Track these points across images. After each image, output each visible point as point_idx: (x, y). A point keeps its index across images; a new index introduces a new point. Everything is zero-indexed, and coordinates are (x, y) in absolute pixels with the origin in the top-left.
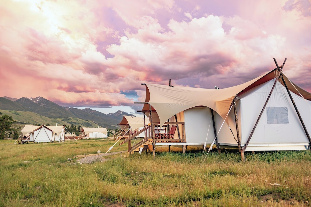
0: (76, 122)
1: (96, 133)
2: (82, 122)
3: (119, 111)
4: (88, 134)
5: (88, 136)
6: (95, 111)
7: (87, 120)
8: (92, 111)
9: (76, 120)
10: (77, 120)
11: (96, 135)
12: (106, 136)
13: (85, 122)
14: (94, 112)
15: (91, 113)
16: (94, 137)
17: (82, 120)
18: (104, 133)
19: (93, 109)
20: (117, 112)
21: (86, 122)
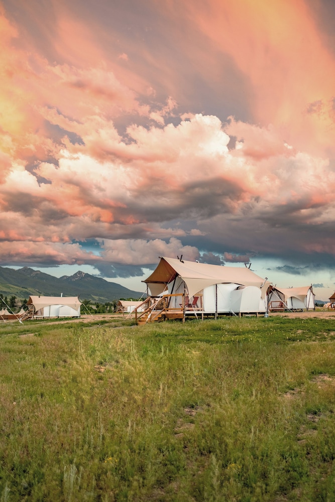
0: (7, 291)
1: (58, 306)
2: (17, 291)
3: (80, 272)
4: (42, 311)
5: (42, 314)
6: (39, 272)
7: (24, 288)
8: (34, 273)
9: (6, 287)
10: (9, 288)
11: (58, 311)
12: (77, 313)
13: (22, 291)
14: (37, 274)
15: (32, 275)
16: (53, 315)
17: (16, 287)
18: (74, 307)
19: (35, 269)
20: (76, 274)
21: (24, 291)
